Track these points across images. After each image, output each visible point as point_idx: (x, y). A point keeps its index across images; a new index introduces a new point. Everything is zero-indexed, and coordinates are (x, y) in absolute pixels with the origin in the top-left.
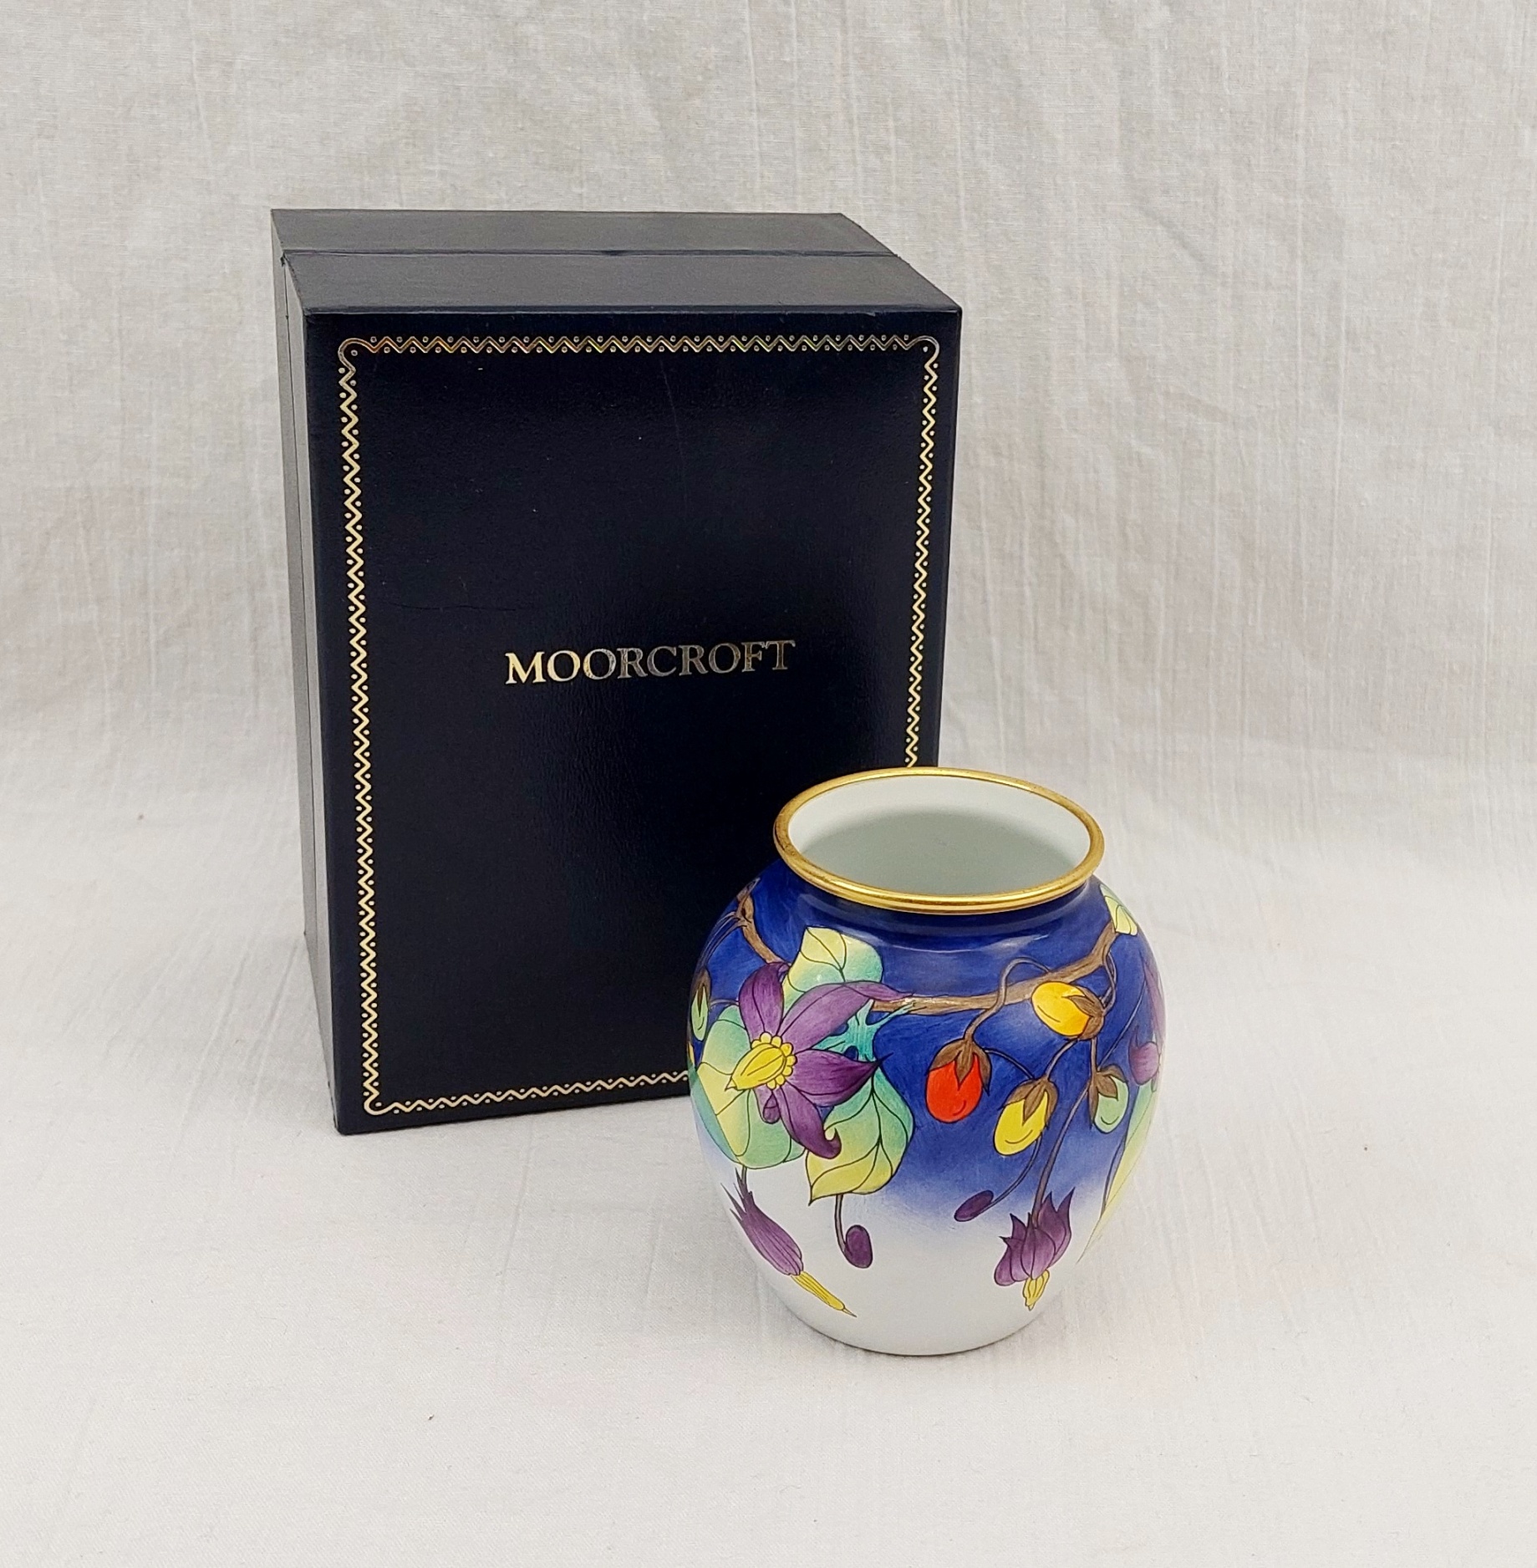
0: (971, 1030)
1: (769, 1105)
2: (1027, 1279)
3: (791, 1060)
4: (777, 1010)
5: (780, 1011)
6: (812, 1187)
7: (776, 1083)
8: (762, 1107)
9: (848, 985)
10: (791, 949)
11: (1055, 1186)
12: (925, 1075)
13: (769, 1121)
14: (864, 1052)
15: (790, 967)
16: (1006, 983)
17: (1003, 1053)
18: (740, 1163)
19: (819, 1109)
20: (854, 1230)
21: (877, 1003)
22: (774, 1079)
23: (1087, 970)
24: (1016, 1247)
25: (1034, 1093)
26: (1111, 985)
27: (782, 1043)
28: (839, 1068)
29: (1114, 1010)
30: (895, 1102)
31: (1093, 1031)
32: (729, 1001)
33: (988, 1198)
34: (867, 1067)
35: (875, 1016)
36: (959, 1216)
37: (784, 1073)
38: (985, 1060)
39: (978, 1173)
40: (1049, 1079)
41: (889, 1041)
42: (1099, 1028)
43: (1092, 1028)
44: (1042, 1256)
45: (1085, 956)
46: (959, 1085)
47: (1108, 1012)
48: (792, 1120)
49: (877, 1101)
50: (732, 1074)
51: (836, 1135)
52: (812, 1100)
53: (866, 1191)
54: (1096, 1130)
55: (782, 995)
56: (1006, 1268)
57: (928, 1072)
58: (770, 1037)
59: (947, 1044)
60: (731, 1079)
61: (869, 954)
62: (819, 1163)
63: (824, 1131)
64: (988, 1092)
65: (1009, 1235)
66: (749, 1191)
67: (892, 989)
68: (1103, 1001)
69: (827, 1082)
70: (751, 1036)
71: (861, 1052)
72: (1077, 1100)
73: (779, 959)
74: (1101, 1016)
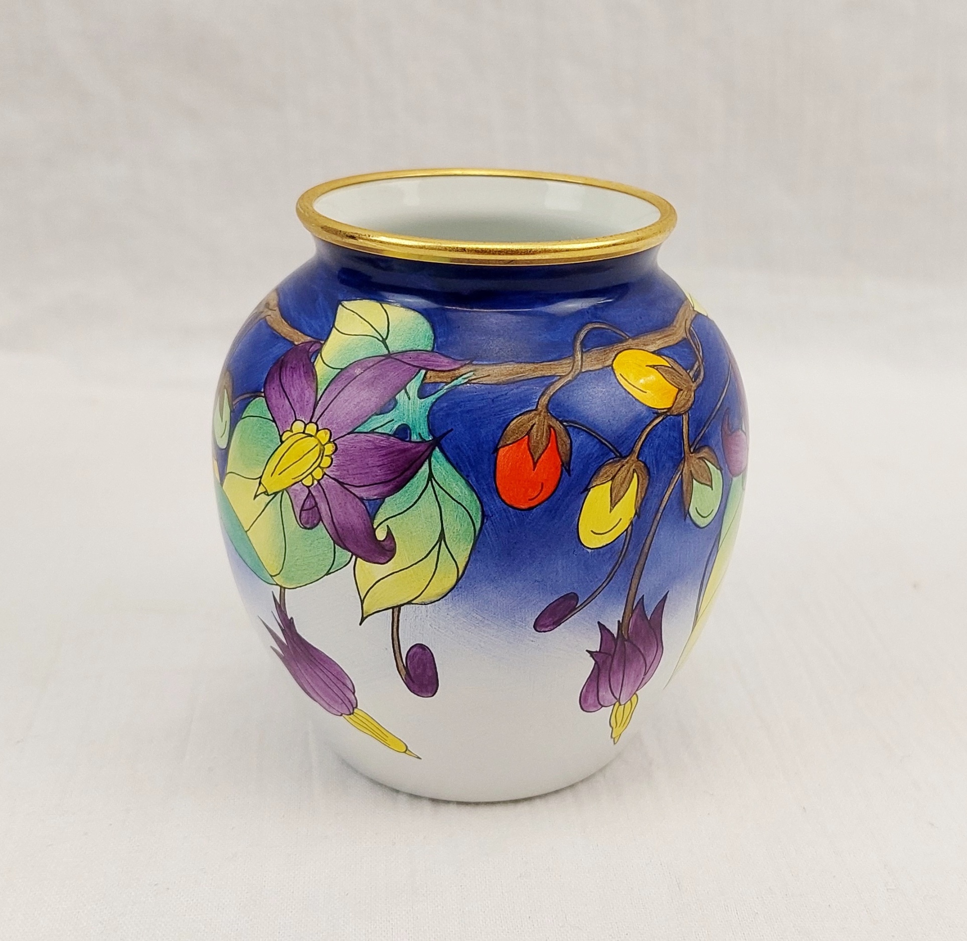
0: (545, 400)
1: (307, 506)
2: (614, 704)
3: (329, 448)
4: (309, 394)
5: (314, 394)
6: (362, 602)
7: (313, 479)
8: (298, 510)
9: (392, 356)
10: (322, 327)
11: (647, 587)
12: (493, 453)
13: (308, 526)
14: (418, 431)
15: (322, 345)
16: (582, 348)
17: (583, 426)
18: (277, 585)
19: (367, 504)
20: (414, 649)
21: (429, 374)
22: (311, 473)
23: (672, 340)
24: (604, 662)
25: (622, 474)
26: (697, 359)
27: (318, 430)
28: (389, 452)
29: (704, 385)
30: (457, 485)
31: (684, 406)
32: (252, 394)
33: (574, 602)
34: (422, 448)
35: (428, 388)
36: (539, 626)
37: (321, 465)
38: (563, 434)
39: (560, 571)
40: (638, 457)
41: (448, 415)
42: (690, 403)
43: (683, 402)
44: (633, 676)
45: (666, 327)
46: (535, 464)
47: (698, 387)
48: (335, 520)
49: (437, 487)
50: (261, 477)
51: (389, 534)
52: (356, 493)
53: (427, 601)
54: (690, 522)
55: (314, 375)
56: (593, 691)
57: (496, 450)
58: (303, 426)
59: (518, 416)
60: (260, 483)
61: (416, 322)
62: (369, 571)
63: (374, 530)
64: (569, 471)
65: (596, 648)
66: (289, 618)
67: (446, 357)
68: (691, 374)
69: (375, 469)
70: (280, 427)
71: (415, 429)
72: (670, 484)
73: (309, 339)
74: (691, 390)
